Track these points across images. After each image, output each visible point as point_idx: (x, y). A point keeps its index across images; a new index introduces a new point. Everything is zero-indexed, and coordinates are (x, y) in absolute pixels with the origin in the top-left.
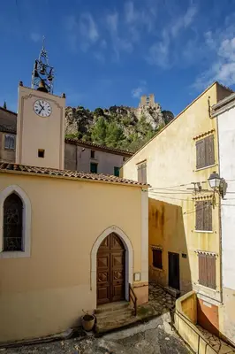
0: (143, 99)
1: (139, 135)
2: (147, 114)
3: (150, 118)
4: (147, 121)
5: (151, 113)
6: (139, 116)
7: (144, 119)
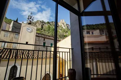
0: (61, 20)
1: (60, 30)
2: (62, 24)
3: (63, 25)
4: (62, 26)
5: (63, 24)
6: (60, 25)
7: (61, 26)
